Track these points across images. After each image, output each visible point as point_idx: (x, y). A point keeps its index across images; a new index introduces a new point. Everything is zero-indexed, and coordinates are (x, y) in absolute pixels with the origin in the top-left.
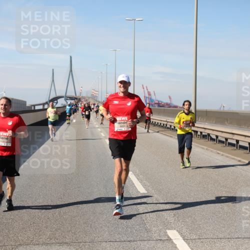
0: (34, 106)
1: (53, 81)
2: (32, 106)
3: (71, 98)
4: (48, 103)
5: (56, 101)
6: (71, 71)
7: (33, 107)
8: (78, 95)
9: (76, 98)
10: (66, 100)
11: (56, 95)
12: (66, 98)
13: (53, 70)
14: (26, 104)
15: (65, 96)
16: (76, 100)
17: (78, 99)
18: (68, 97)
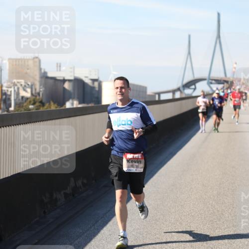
0: (159, 94)
1: (189, 53)
2: (156, 93)
3: (218, 81)
4: (181, 89)
5: (193, 87)
6: (219, 37)
7: (157, 96)
9: (227, 82)
10: (210, 83)
11: (194, 77)
12: (210, 81)
13: (189, 36)
14: (146, 92)
15: (207, 78)
16: (225, 84)
17: (229, 83)
18: (212, 80)
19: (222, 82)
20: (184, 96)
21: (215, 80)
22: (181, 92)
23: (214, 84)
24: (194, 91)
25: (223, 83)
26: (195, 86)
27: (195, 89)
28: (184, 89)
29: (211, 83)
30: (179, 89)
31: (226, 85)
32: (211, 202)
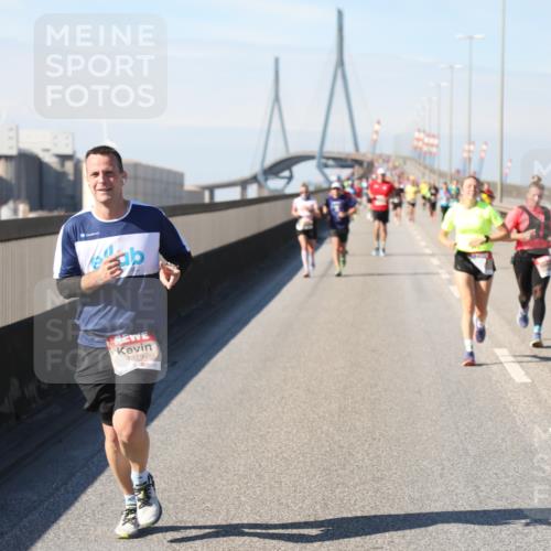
0: (211, 189)
1: (277, 99)
2: (205, 188)
3: (341, 162)
4: (261, 178)
5: (286, 173)
6: (341, 63)
7: (207, 194)
9: (359, 163)
10: (323, 166)
11: (287, 151)
12: (324, 161)
13: (277, 61)
14: (182, 185)
15: (317, 155)
16: (357, 167)
17: (365, 165)
18: (328, 158)
19: (349, 163)
20: (265, 194)
21: (334, 159)
22: (260, 185)
23: (332, 167)
24: (288, 183)
25: (351, 166)
26: (291, 172)
27: (290, 178)
28: (266, 179)
29: (326, 166)
30: (254, 179)
31: (358, 170)
32: (325, 428)
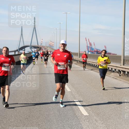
1: (22, 34)
3: (35, 47)
4: (18, 50)
5: (24, 49)
8: (39, 45)
9: (38, 47)
11: (24, 45)
13: (22, 27)
15: (30, 46)
16: (38, 48)
17: (40, 48)
18: (32, 46)
19: (36, 47)
21: (33, 47)
22: (18, 52)
23: (33, 48)
25: (37, 48)
28: (20, 51)
29: (32, 48)
30: (17, 50)
31: (38, 49)
32: (30, 101)
